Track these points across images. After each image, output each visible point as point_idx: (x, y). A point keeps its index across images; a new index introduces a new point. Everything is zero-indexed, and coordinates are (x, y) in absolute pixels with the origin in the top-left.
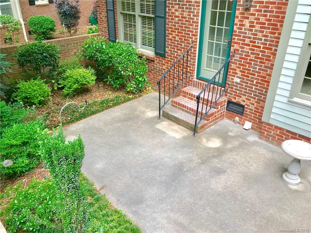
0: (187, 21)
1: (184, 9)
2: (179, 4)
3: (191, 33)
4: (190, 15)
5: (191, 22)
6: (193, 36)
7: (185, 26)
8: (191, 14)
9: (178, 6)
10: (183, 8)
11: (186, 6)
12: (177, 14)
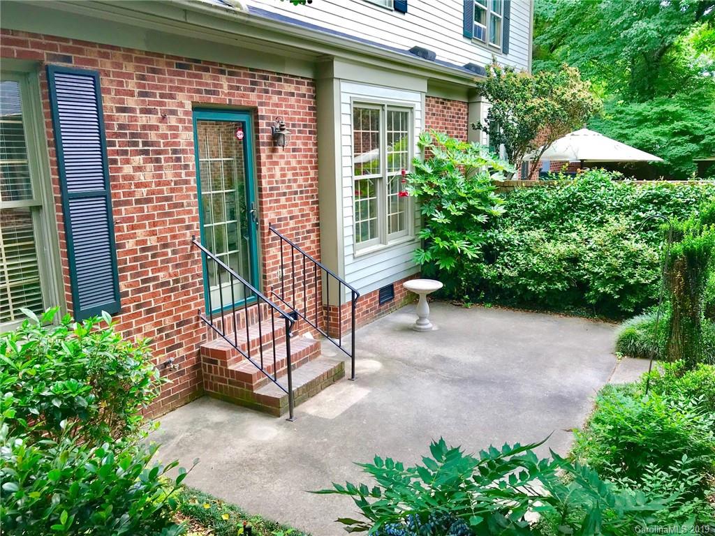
0: (172, 190)
1: (161, 162)
2: (146, 152)
3: (186, 217)
4: (179, 175)
5: (185, 190)
6: (193, 221)
7: (168, 205)
8: (181, 173)
9: (144, 156)
10: (158, 160)
11: (166, 154)
12: (142, 178)
